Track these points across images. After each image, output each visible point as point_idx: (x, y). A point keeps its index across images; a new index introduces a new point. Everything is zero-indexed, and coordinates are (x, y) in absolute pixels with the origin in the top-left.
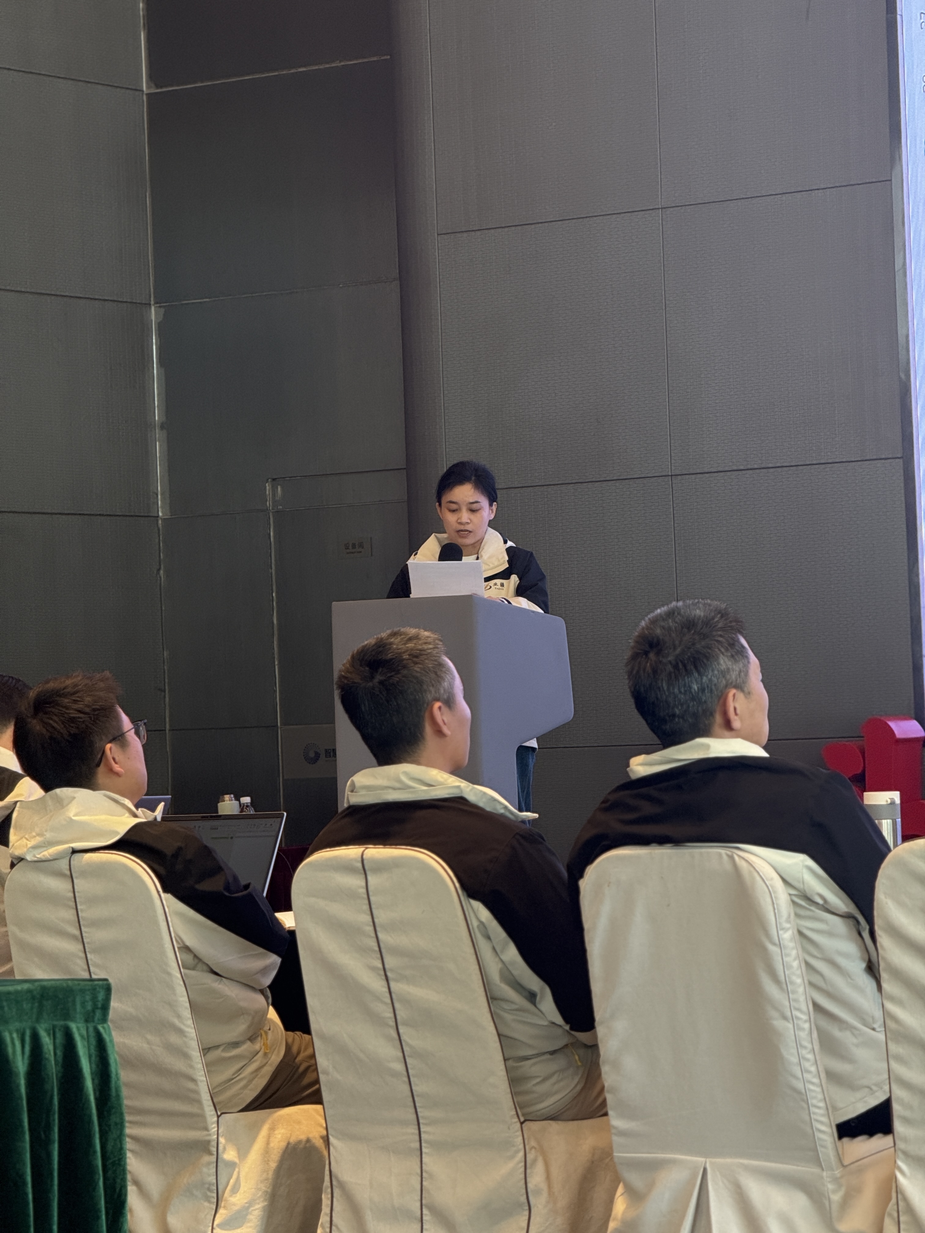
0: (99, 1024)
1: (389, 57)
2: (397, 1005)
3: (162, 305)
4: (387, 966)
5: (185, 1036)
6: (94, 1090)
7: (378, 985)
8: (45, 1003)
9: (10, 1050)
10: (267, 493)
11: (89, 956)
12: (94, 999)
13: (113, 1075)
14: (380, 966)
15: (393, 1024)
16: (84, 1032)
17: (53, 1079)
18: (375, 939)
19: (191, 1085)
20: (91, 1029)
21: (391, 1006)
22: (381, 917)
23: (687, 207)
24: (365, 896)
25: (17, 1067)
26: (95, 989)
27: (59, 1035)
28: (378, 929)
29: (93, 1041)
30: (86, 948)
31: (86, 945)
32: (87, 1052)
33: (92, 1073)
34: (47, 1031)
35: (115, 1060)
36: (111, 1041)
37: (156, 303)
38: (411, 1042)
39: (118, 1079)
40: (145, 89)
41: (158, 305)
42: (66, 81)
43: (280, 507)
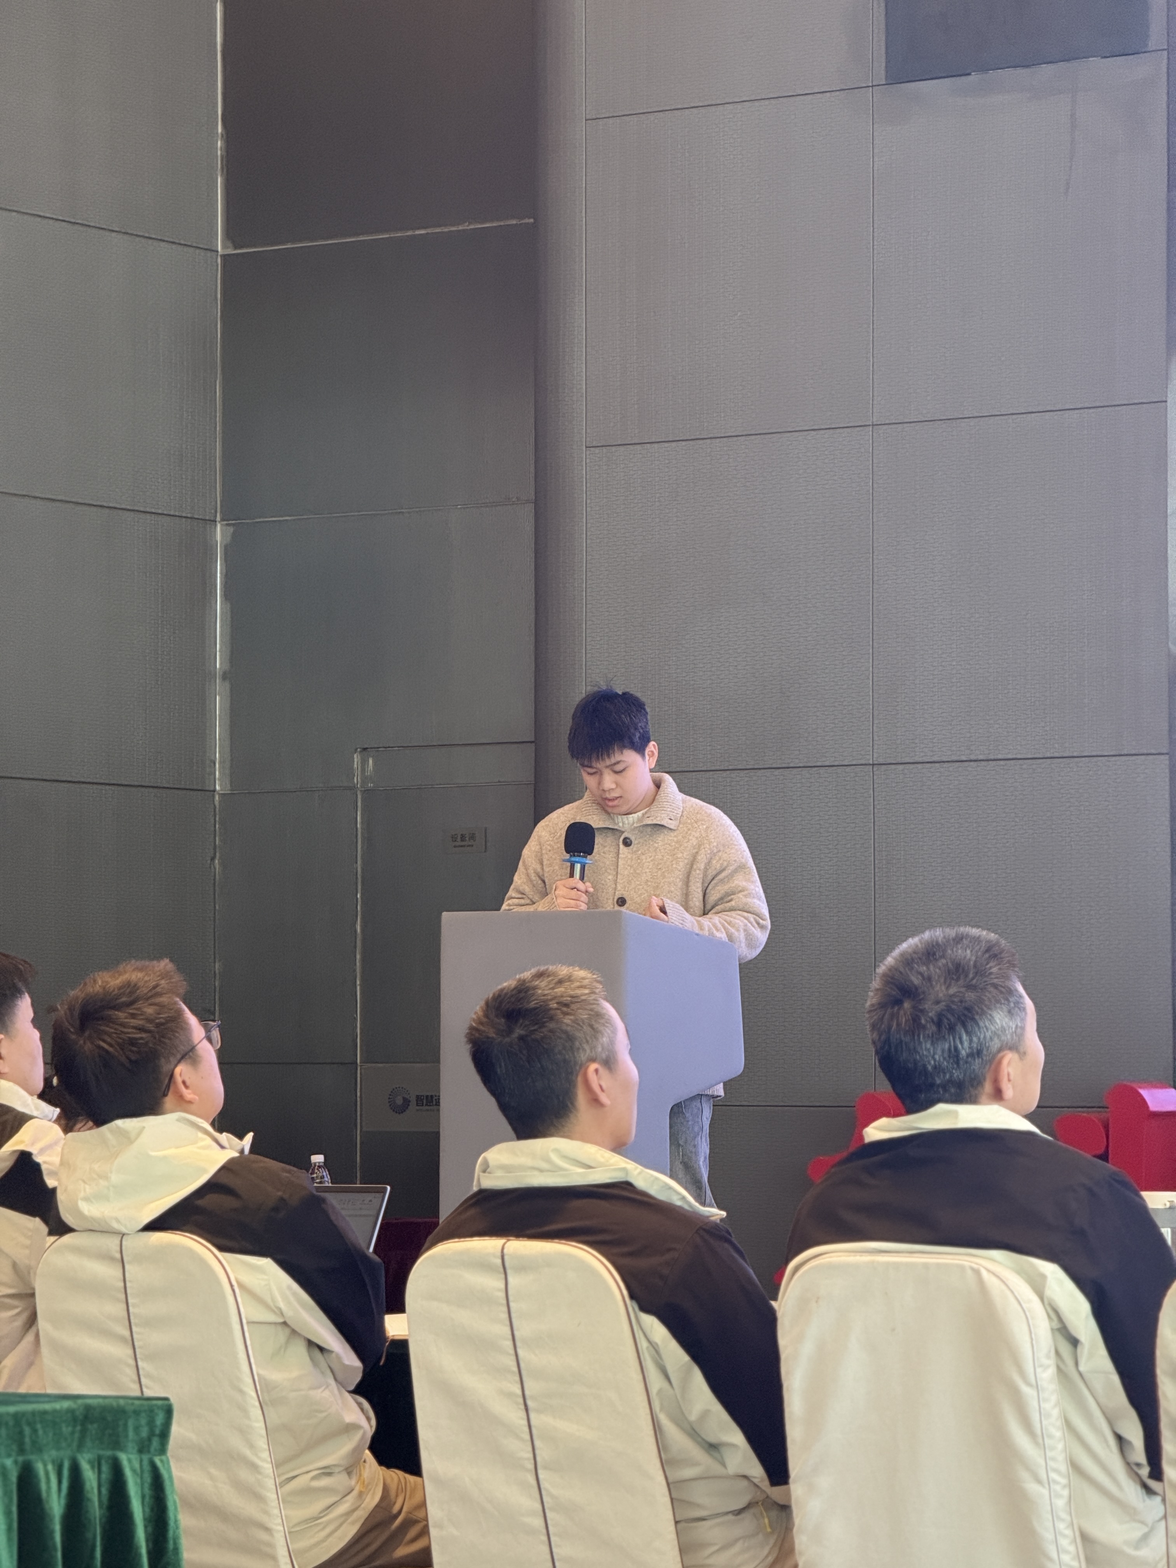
0: (156, 1455)
1: (532, 220)
2: (537, 1443)
3: (230, 522)
4: (527, 1393)
5: (260, 1473)
6: (147, 1541)
7: (516, 1417)
8: (90, 1426)
9: (43, 1486)
10: (355, 766)
11: (140, 1363)
12: (151, 1423)
13: (171, 1523)
14: (519, 1391)
15: (532, 1467)
16: (137, 1466)
17: (96, 1524)
18: (514, 1358)
19: (263, 1536)
20: (146, 1463)
21: (529, 1443)
22: (523, 1328)
23: (905, 425)
24: (505, 1302)
25: (51, 1508)
26: (152, 1411)
27: (105, 1468)
28: (518, 1344)
29: (148, 1478)
30: (138, 1353)
31: (138, 1351)
32: (139, 1492)
33: (145, 1519)
34: (90, 1462)
35: (175, 1502)
36: (171, 1477)
37: (222, 520)
38: (553, 1492)
39: (177, 1528)
40: (219, 249)
41: (225, 522)
42: (120, 236)
43: (371, 785)
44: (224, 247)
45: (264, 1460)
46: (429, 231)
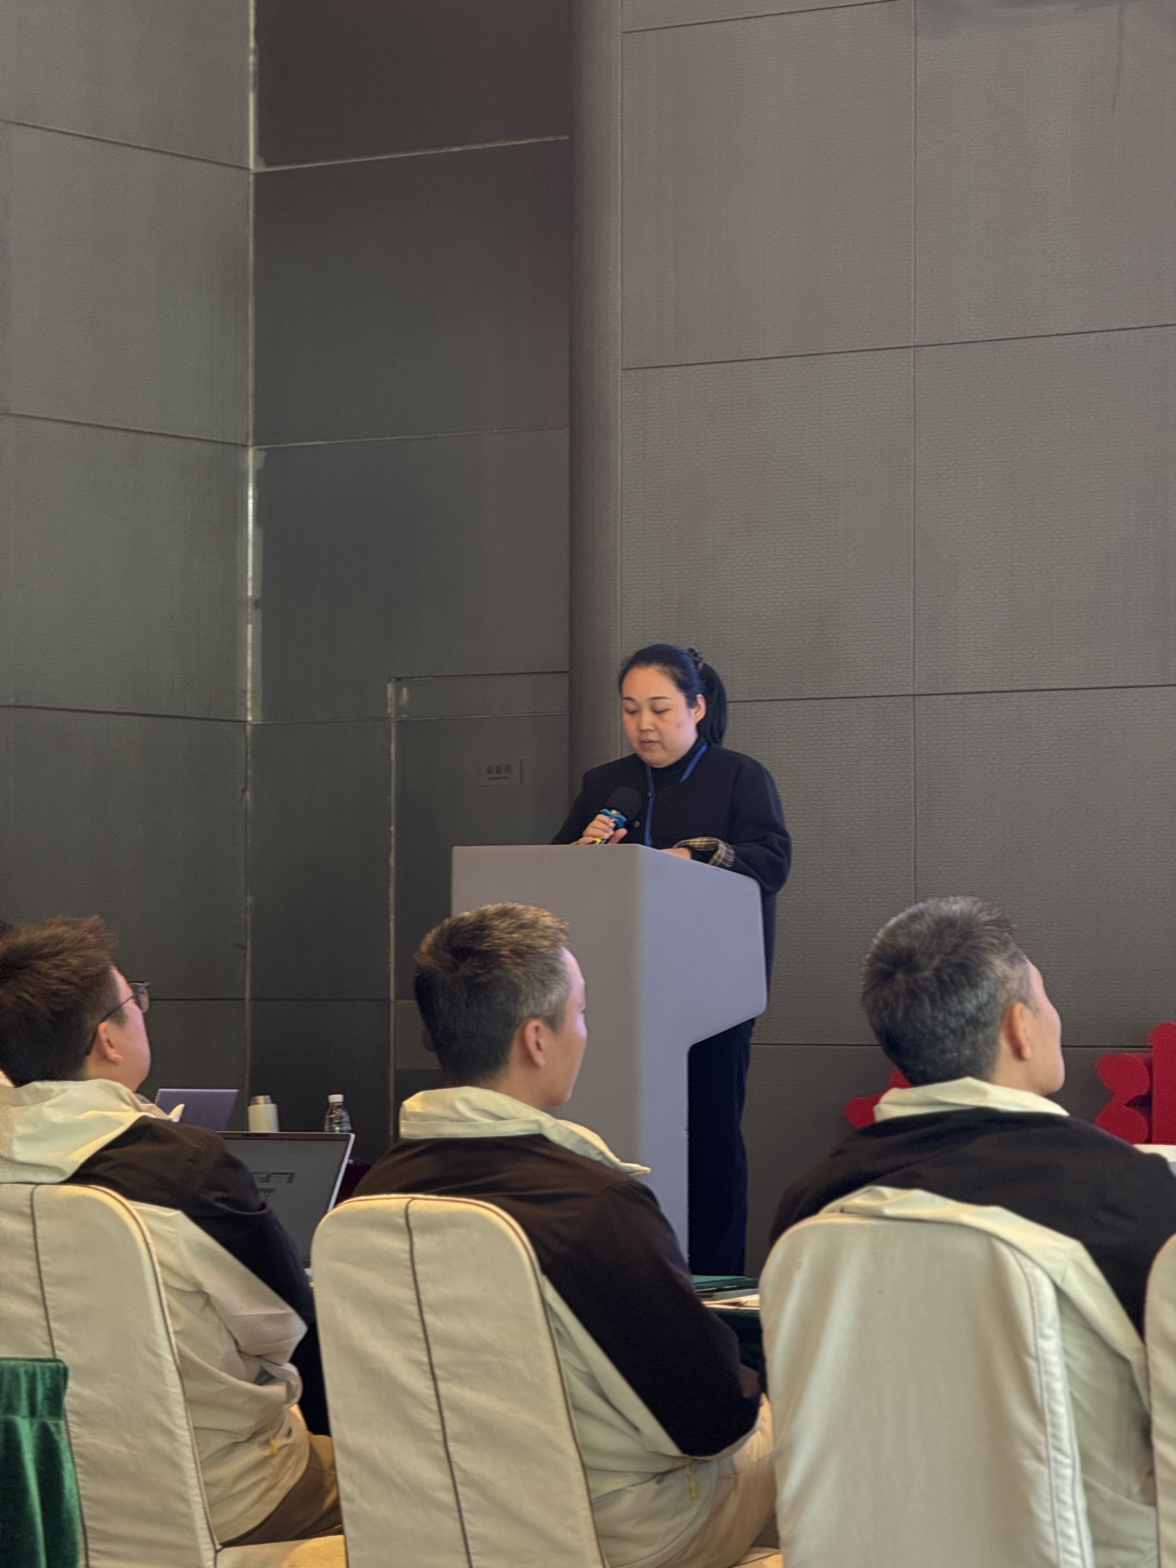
1: (567, 137)
2: (447, 1414)
3: (263, 447)
4: (434, 1360)
5: (177, 1441)
7: (421, 1385)
10: (389, 696)
11: (52, 1324)
14: (425, 1359)
15: (441, 1439)
18: (419, 1323)
19: (181, 1507)
21: (438, 1414)
22: (429, 1293)
23: (948, 347)
24: (409, 1264)
28: (425, 1309)
30: (50, 1313)
31: (50, 1310)
37: (255, 444)
38: (463, 1465)
40: (252, 165)
41: (258, 447)
42: (148, 153)
43: (405, 716)
44: (257, 164)
45: (181, 1428)
46: (466, 148)
